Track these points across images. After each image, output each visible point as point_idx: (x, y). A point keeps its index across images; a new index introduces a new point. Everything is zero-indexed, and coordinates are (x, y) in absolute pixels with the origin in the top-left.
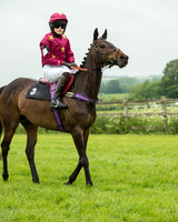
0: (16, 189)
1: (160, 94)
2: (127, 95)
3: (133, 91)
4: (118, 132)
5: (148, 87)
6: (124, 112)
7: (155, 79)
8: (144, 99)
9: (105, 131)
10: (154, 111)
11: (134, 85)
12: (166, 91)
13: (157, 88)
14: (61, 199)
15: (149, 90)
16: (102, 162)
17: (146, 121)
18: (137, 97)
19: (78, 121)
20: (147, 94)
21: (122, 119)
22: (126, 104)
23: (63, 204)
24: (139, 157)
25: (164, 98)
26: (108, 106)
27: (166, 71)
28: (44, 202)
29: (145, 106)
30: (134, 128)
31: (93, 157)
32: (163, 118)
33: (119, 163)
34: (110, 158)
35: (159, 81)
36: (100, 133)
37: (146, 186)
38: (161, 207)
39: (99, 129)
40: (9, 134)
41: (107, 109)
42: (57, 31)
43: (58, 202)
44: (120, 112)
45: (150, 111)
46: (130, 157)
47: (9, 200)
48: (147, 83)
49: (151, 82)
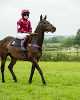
0: (10, 86)
1: (75, 43)
2: (60, 44)
3: (63, 42)
4: (56, 61)
5: (70, 40)
6: (59, 52)
7: (73, 37)
8: (68, 45)
9: (50, 60)
10: (72, 51)
11: (63, 40)
12: (78, 42)
13: (73, 41)
14: (31, 91)
15: (70, 42)
16: (49, 74)
17: (69, 56)
18: (65, 44)
19: (34, 56)
20: (69, 43)
21: (58, 54)
22: (60, 48)
23: (31, 93)
24: (65, 72)
25: (77, 45)
26: (52, 49)
27: (78, 33)
28: (23, 92)
29: (68, 49)
30: (63, 59)
31: (45, 72)
32: (76, 54)
33: (57, 74)
34: (52, 72)
35: (75, 37)
36: (48, 61)
37: (69, 85)
38: (76, 94)
39: (48, 59)
40: (3, 62)
41: (51, 50)
42: (25, 17)
43: (29, 92)
44: (57, 51)
45: (71, 51)
46: (62, 72)
47: (7, 91)
48: (69, 38)
49: (71, 38)
